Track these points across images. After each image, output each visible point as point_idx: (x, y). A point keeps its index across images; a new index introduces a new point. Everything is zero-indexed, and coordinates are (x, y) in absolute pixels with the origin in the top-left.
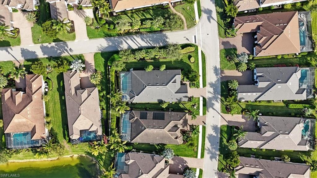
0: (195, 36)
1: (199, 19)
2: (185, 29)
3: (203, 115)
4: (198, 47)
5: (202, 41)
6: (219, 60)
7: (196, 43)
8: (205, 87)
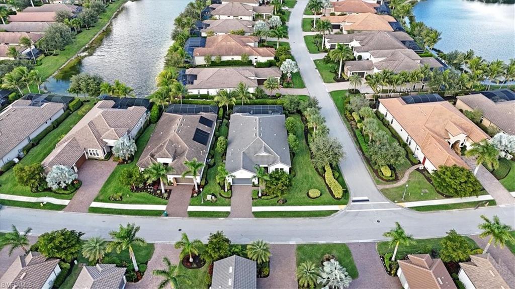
0: (368, 201)
1: (408, 208)
2: (378, 186)
3: (189, 212)
4: (345, 206)
5: (359, 212)
6: (320, 242)
7: (354, 201)
8: (253, 215)
